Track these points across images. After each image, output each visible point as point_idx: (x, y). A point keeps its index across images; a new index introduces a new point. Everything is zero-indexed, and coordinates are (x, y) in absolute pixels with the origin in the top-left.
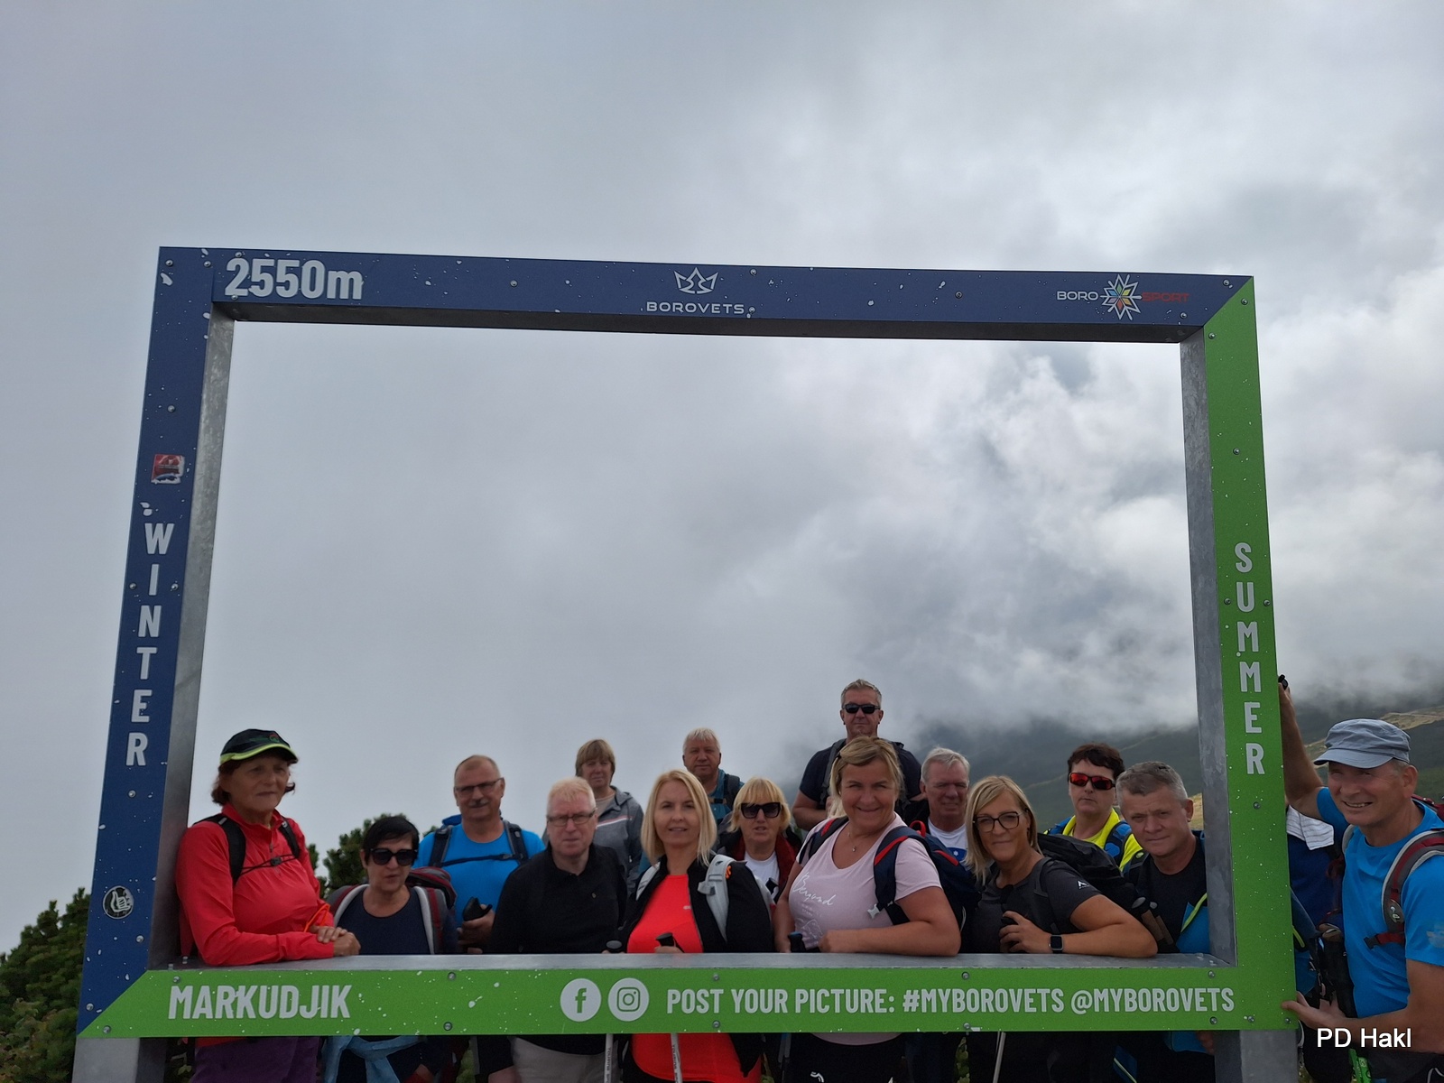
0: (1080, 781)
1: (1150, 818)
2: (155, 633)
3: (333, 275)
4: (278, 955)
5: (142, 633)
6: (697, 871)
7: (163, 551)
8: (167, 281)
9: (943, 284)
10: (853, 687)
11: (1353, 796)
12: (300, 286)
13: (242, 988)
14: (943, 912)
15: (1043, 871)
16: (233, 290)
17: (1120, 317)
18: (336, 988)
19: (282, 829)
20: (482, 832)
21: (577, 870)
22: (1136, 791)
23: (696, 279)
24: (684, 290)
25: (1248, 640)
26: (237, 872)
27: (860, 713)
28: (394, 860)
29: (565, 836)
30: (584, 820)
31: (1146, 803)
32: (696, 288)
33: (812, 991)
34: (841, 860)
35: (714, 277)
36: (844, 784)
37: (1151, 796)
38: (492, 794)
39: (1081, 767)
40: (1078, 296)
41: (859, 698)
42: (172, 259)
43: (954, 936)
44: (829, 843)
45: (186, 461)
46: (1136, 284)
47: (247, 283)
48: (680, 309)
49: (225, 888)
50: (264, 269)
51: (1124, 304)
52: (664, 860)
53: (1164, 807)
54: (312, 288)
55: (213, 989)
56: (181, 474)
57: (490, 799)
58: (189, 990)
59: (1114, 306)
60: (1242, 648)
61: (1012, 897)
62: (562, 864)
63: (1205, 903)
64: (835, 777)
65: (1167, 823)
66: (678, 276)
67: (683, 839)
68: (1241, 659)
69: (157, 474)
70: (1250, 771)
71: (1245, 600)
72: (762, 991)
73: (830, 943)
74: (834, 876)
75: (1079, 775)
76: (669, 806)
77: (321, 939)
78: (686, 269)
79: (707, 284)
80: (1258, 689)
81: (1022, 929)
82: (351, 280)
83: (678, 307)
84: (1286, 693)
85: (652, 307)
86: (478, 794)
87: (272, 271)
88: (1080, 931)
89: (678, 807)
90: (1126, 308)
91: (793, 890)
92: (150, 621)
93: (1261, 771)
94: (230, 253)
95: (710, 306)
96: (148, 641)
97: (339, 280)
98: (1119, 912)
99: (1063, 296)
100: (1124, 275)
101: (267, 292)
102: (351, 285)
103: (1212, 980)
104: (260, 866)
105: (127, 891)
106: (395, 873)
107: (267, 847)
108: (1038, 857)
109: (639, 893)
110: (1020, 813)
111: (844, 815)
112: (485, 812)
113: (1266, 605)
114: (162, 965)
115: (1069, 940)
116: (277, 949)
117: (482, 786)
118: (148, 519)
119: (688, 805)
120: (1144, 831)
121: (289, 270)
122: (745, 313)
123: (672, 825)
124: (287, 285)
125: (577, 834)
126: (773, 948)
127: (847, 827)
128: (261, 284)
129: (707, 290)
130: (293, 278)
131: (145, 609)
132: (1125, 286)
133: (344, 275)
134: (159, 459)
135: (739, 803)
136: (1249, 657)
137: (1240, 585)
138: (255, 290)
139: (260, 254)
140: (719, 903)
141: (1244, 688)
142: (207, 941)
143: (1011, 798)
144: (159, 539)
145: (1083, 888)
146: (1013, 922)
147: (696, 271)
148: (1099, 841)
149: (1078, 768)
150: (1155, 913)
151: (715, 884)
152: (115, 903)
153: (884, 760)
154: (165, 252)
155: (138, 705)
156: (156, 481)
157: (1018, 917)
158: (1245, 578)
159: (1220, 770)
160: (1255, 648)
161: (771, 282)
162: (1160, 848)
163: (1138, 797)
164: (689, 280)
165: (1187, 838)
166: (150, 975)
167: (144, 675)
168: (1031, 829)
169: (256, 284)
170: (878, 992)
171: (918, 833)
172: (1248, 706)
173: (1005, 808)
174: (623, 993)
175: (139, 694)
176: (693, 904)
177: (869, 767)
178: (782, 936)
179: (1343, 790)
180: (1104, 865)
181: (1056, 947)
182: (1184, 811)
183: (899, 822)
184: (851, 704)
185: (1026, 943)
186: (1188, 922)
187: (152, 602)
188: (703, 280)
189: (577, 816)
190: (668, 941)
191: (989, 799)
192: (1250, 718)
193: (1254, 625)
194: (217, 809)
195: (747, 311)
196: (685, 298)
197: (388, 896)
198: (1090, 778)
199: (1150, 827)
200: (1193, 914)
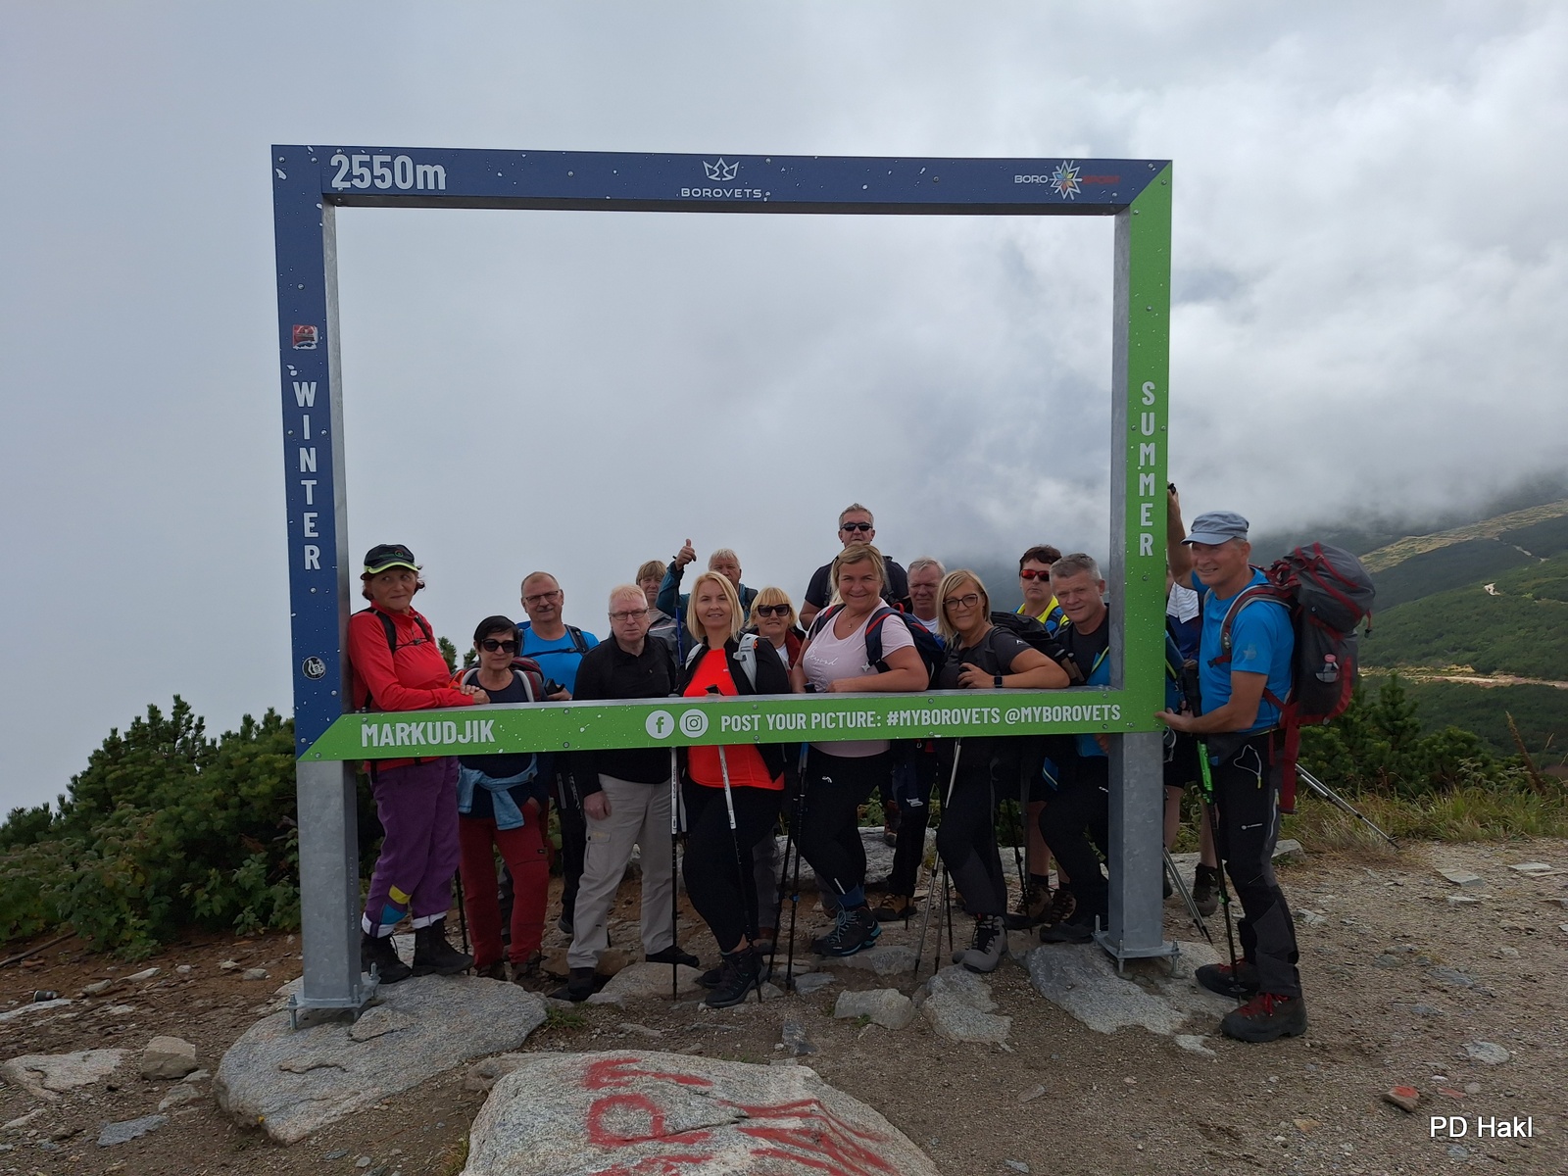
0: (1029, 575)
1: (1071, 594)
2: (313, 469)
3: (420, 169)
4: (435, 703)
5: (303, 469)
6: (731, 646)
7: (310, 404)
8: (282, 175)
9: (924, 169)
10: (850, 510)
11: (1205, 565)
12: (393, 179)
13: (414, 724)
14: (917, 662)
15: (992, 636)
16: (338, 183)
17: (1064, 197)
18: (483, 722)
19: (416, 620)
20: (549, 633)
21: (638, 651)
22: (1062, 575)
23: (721, 168)
24: (712, 177)
25: (1147, 457)
26: (393, 648)
27: (857, 530)
28: (500, 648)
29: (626, 627)
30: (640, 615)
31: (1072, 582)
32: (721, 175)
33: (823, 714)
34: (839, 633)
35: (736, 166)
36: (840, 578)
37: (1072, 578)
38: (556, 601)
39: (1030, 565)
40: (1031, 179)
41: (855, 518)
42: (284, 156)
43: (924, 678)
44: (831, 623)
45: (318, 330)
46: (1078, 169)
47: (349, 177)
48: (709, 194)
49: (388, 659)
50: (362, 164)
51: (1068, 185)
52: (706, 640)
53: (1081, 586)
54: (404, 180)
55: (393, 726)
56: (316, 341)
57: (554, 605)
58: (375, 727)
59: (1060, 187)
60: (1142, 463)
61: (968, 655)
62: (624, 647)
63: (1107, 652)
64: (834, 574)
65: (1084, 597)
66: (706, 165)
67: (720, 622)
68: (1141, 471)
69: (297, 342)
70: (1142, 554)
71: (1147, 425)
72: (788, 715)
73: (835, 687)
74: (835, 645)
75: (1029, 570)
76: (707, 599)
77: (463, 692)
78: (712, 159)
79: (730, 172)
80: (1152, 493)
81: (975, 674)
82: (436, 173)
83: (707, 192)
84: (1174, 497)
85: (685, 192)
86: (544, 601)
87: (369, 165)
88: (1014, 673)
89: (714, 600)
90: (1069, 189)
91: (805, 658)
92: (308, 460)
93: (1150, 553)
94: (332, 150)
95: (734, 191)
96: (309, 475)
97: (425, 173)
98: (1045, 659)
99: (1019, 179)
100: (1069, 160)
101: (366, 184)
102: (435, 176)
103: (1105, 700)
104: (408, 644)
105: (319, 660)
106: (502, 657)
107: (409, 631)
108: (989, 626)
109: (687, 665)
110: (978, 595)
111: (842, 602)
112: (551, 615)
113: (1163, 430)
114: (352, 711)
115: (1006, 679)
116: (434, 699)
117: (547, 595)
118: (295, 379)
119: (722, 598)
120: (1067, 603)
121: (383, 164)
122: (762, 197)
123: (710, 613)
124: (382, 178)
125: (636, 626)
126: (791, 691)
127: (845, 609)
128: (361, 177)
129: (731, 177)
130: (387, 172)
131: (303, 451)
132: (1069, 171)
133: (430, 170)
134: (296, 329)
135: (756, 606)
136: (1147, 470)
137: (1144, 415)
138: (356, 182)
139: (357, 150)
140: (749, 667)
141: (1142, 494)
142: (383, 693)
143: (972, 584)
144: (306, 394)
145: (1020, 644)
146: (967, 670)
147: (721, 161)
148: (1042, 619)
149: (1028, 566)
150: (1072, 660)
151: (745, 653)
152: (312, 668)
153: (870, 559)
154: (277, 150)
155: (308, 525)
156: (297, 348)
157: (970, 666)
158: (1148, 409)
159: (1120, 553)
160: (1152, 463)
161: (783, 169)
162: (1079, 616)
163: (1064, 579)
164: (715, 168)
165: (1099, 606)
166: (345, 718)
167: (310, 501)
168: (985, 608)
169: (356, 177)
170: (869, 713)
171: (899, 612)
172: (1144, 506)
173: (967, 592)
174: (689, 719)
175: (307, 516)
176: (730, 668)
177: (858, 565)
178: (798, 683)
179: (1199, 561)
180: (1038, 630)
181: (998, 683)
182: (1097, 588)
183: (884, 604)
184: (849, 523)
185: (976, 683)
186: (1096, 666)
187: (308, 445)
188: (727, 169)
189: (635, 612)
190: (714, 690)
191: (955, 586)
192: (1144, 514)
193: (1152, 445)
194: (368, 604)
195: (764, 196)
196: (713, 185)
197: (497, 673)
198: (1038, 573)
199: (1071, 601)
200: (1100, 660)
